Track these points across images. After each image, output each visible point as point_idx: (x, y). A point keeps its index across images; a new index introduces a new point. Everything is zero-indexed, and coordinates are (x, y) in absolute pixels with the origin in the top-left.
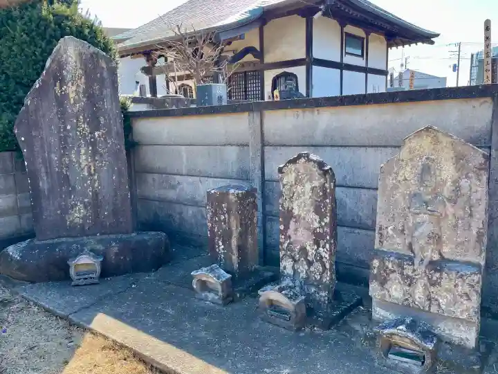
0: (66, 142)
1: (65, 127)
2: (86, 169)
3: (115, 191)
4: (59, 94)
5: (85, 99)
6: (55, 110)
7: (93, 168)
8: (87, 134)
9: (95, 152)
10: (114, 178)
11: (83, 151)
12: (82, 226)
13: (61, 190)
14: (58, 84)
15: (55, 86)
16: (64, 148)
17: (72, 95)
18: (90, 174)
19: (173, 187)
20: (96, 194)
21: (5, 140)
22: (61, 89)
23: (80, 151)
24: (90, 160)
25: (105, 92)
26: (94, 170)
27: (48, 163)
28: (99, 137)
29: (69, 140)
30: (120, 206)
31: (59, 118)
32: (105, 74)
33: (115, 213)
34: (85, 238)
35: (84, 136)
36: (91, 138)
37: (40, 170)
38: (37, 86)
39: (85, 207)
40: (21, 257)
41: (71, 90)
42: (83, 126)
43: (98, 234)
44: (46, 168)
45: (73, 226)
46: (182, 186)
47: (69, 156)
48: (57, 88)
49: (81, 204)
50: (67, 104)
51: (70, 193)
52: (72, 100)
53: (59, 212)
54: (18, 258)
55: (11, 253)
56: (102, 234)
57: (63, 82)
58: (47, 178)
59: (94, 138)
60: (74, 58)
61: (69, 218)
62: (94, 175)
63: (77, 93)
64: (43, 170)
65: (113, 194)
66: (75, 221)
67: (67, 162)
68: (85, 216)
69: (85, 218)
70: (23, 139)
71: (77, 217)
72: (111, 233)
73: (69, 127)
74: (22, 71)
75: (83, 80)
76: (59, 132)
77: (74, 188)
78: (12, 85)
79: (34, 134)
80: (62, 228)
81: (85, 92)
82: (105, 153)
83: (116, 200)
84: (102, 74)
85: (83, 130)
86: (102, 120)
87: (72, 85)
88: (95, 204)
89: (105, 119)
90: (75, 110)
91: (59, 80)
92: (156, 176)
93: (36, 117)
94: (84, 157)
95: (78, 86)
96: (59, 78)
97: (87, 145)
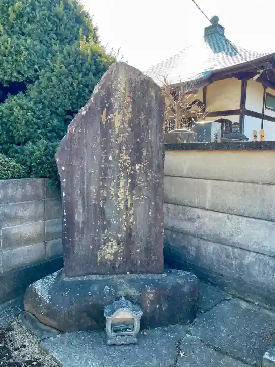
0: (106, 174)
1: (107, 158)
2: (123, 202)
3: (150, 227)
4: (104, 123)
5: (130, 129)
6: (99, 140)
7: (129, 202)
8: (128, 165)
9: (133, 186)
10: (150, 213)
11: (122, 184)
12: (113, 263)
13: (96, 223)
14: (105, 112)
15: (102, 114)
16: (104, 180)
17: (117, 124)
18: (127, 208)
19: (191, 220)
20: (130, 230)
21: (40, 167)
22: (107, 116)
23: (119, 184)
24: (127, 193)
25: (150, 123)
26: (131, 204)
27: (85, 195)
28: (140, 169)
29: (110, 172)
30: (153, 243)
31: (102, 148)
32: (153, 104)
33: (147, 250)
34: (115, 276)
35: (125, 168)
36: (131, 171)
37: (77, 201)
38: (84, 113)
39: (118, 243)
40: (51, 300)
41: (117, 119)
42: (125, 157)
43: (128, 273)
44: (83, 200)
45: (104, 263)
46: (201, 220)
47: (107, 189)
48: (104, 116)
49: (114, 239)
50: (112, 133)
51: (104, 228)
52: (117, 130)
53: (91, 247)
54: (48, 301)
55: (39, 294)
56: (131, 272)
57: (110, 110)
58: (84, 211)
59: (134, 170)
60: (124, 86)
61: (101, 255)
62: (131, 209)
63: (123, 121)
64: (80, 202)
65: (147, 230)
66: (107, 258)
67: (105, 195)
68: (116, 253)
69: (116, 254)
70: (63, 168)
71: (109, 253)
72: (141, 273)
73: (110, 158)
74: (59, 101)
75: (130, 109)
76: (100, 163)
77: (109, 222)
78: (48, 114)
79: (75, 163)
80: (93, 265)
81: (131, 121)
82: (144, 186)
83: (149, 237)
84: (150, 103)
85: (124, 162)
86: (144, 151)
87: (119, 113)
88: (128, 240)
89: (148, 151)
90: (120, 140)
91: (106, 107)
92: (171, 207)
93: (80, 145)
94: (122, 190)
95: (124, 115)
96: (106, 105)
97: (127, 177)
